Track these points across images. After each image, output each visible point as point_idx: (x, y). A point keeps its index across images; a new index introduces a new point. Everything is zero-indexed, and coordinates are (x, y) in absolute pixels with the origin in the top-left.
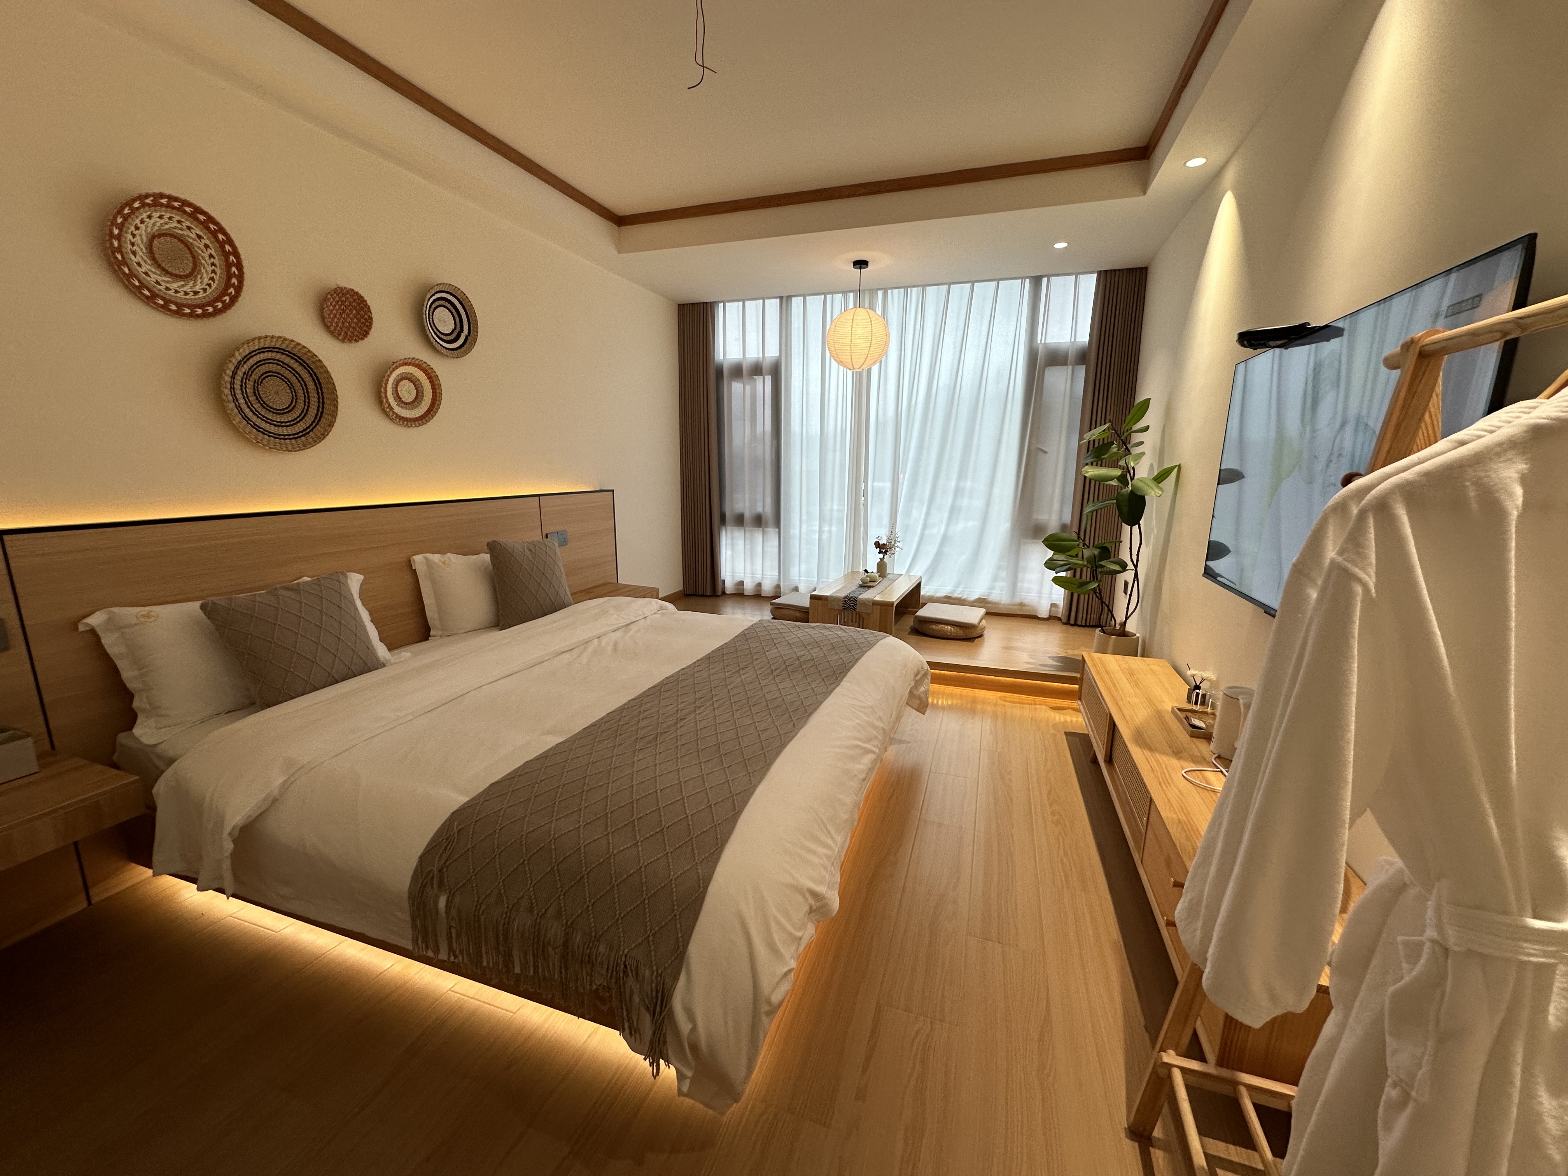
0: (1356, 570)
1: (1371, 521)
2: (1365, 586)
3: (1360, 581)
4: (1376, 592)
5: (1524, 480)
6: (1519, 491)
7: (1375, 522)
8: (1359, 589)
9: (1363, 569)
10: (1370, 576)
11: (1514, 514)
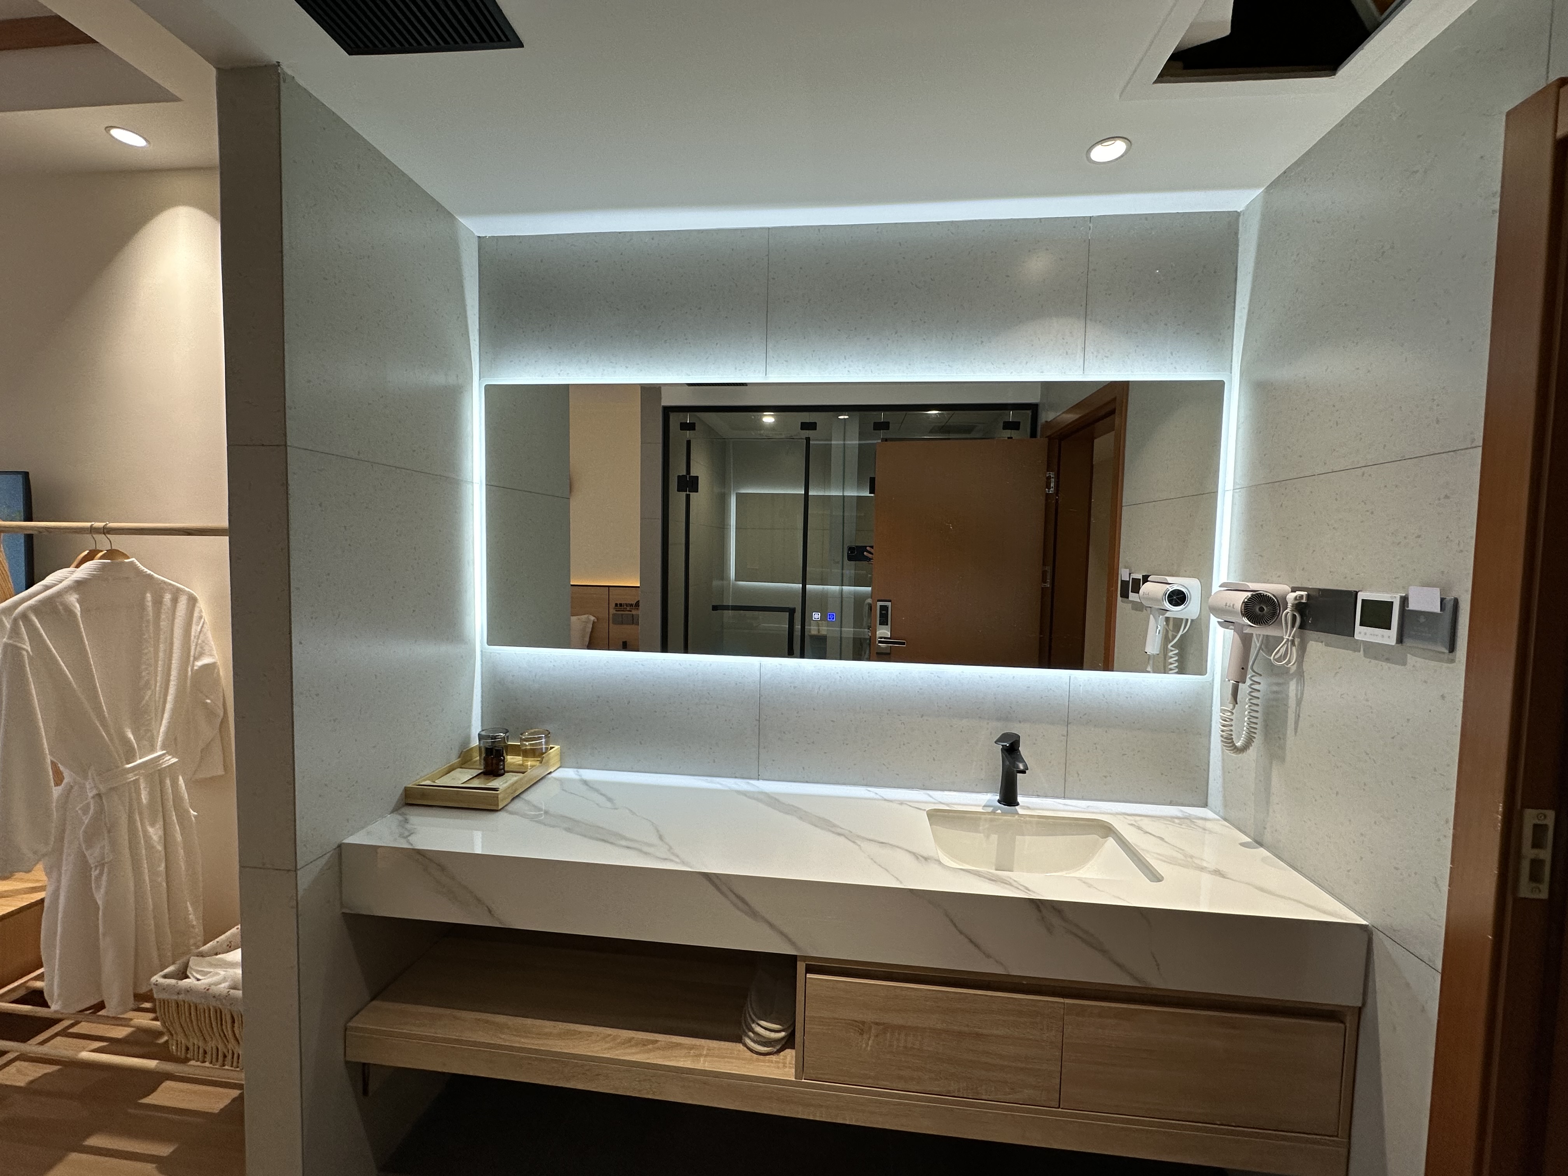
0: (19, 645)
1: (21, 623)
2: (27, 651)
3: (24, 649)
4: (32, 651)
5: (78, 601)
6: (78, 606)
7: (23, 623)
8: (25, 653)
9: (24, 644)
10: (27, 646)
11: (79, 614)
